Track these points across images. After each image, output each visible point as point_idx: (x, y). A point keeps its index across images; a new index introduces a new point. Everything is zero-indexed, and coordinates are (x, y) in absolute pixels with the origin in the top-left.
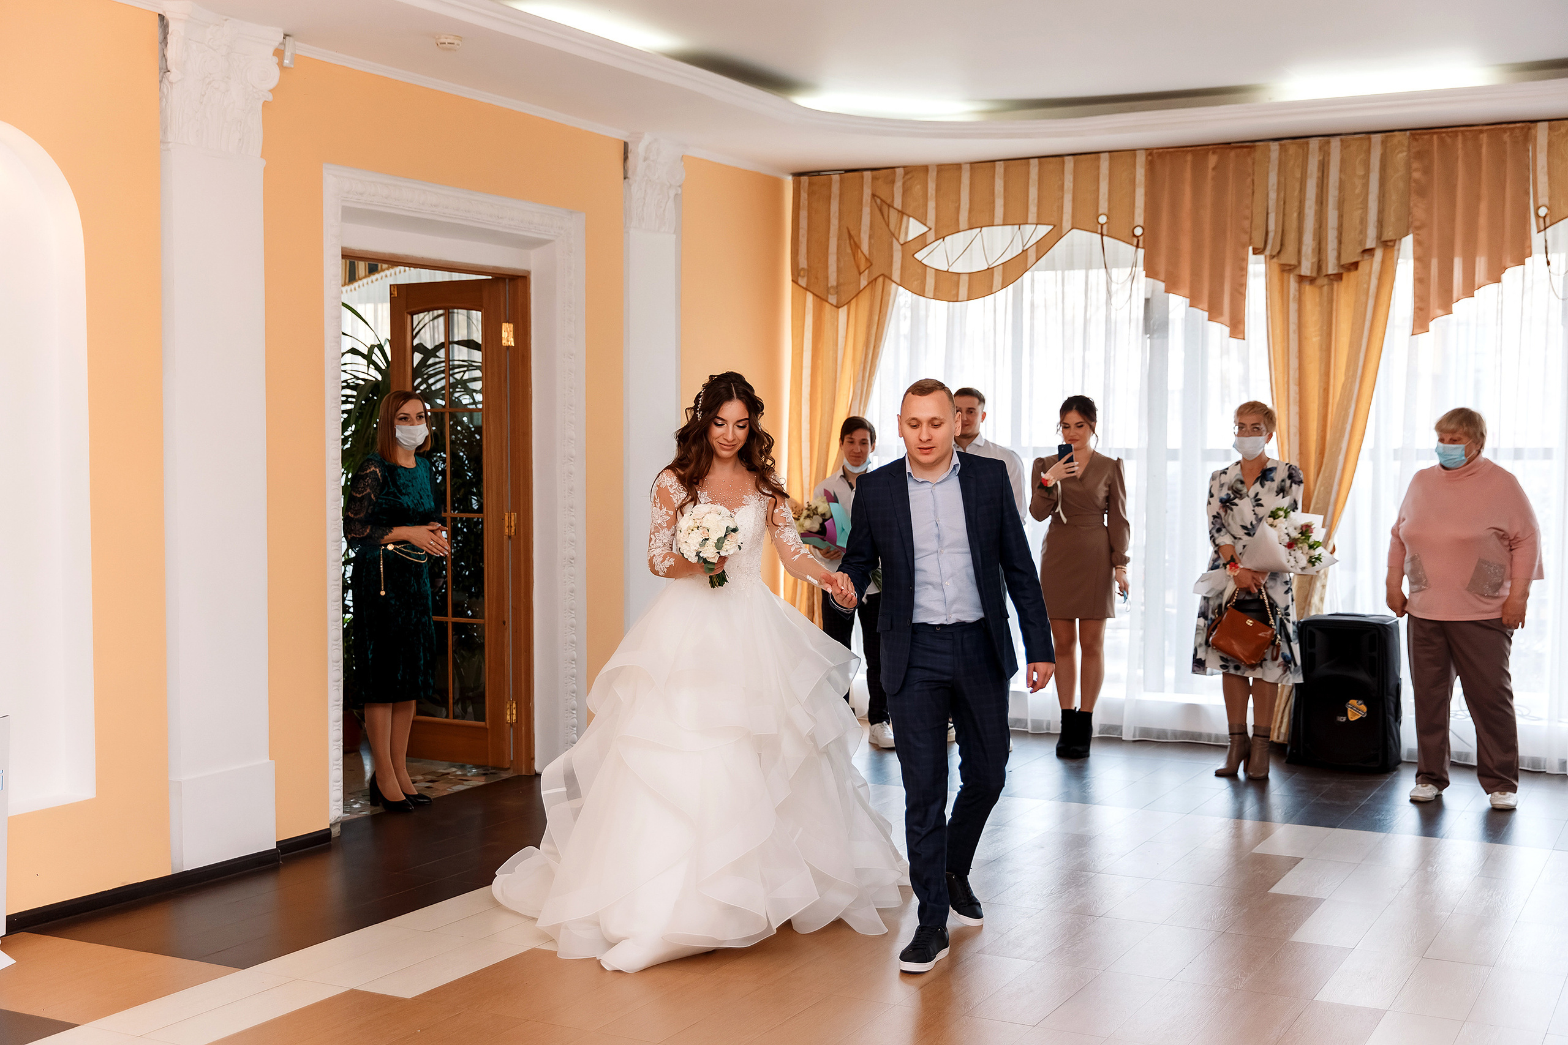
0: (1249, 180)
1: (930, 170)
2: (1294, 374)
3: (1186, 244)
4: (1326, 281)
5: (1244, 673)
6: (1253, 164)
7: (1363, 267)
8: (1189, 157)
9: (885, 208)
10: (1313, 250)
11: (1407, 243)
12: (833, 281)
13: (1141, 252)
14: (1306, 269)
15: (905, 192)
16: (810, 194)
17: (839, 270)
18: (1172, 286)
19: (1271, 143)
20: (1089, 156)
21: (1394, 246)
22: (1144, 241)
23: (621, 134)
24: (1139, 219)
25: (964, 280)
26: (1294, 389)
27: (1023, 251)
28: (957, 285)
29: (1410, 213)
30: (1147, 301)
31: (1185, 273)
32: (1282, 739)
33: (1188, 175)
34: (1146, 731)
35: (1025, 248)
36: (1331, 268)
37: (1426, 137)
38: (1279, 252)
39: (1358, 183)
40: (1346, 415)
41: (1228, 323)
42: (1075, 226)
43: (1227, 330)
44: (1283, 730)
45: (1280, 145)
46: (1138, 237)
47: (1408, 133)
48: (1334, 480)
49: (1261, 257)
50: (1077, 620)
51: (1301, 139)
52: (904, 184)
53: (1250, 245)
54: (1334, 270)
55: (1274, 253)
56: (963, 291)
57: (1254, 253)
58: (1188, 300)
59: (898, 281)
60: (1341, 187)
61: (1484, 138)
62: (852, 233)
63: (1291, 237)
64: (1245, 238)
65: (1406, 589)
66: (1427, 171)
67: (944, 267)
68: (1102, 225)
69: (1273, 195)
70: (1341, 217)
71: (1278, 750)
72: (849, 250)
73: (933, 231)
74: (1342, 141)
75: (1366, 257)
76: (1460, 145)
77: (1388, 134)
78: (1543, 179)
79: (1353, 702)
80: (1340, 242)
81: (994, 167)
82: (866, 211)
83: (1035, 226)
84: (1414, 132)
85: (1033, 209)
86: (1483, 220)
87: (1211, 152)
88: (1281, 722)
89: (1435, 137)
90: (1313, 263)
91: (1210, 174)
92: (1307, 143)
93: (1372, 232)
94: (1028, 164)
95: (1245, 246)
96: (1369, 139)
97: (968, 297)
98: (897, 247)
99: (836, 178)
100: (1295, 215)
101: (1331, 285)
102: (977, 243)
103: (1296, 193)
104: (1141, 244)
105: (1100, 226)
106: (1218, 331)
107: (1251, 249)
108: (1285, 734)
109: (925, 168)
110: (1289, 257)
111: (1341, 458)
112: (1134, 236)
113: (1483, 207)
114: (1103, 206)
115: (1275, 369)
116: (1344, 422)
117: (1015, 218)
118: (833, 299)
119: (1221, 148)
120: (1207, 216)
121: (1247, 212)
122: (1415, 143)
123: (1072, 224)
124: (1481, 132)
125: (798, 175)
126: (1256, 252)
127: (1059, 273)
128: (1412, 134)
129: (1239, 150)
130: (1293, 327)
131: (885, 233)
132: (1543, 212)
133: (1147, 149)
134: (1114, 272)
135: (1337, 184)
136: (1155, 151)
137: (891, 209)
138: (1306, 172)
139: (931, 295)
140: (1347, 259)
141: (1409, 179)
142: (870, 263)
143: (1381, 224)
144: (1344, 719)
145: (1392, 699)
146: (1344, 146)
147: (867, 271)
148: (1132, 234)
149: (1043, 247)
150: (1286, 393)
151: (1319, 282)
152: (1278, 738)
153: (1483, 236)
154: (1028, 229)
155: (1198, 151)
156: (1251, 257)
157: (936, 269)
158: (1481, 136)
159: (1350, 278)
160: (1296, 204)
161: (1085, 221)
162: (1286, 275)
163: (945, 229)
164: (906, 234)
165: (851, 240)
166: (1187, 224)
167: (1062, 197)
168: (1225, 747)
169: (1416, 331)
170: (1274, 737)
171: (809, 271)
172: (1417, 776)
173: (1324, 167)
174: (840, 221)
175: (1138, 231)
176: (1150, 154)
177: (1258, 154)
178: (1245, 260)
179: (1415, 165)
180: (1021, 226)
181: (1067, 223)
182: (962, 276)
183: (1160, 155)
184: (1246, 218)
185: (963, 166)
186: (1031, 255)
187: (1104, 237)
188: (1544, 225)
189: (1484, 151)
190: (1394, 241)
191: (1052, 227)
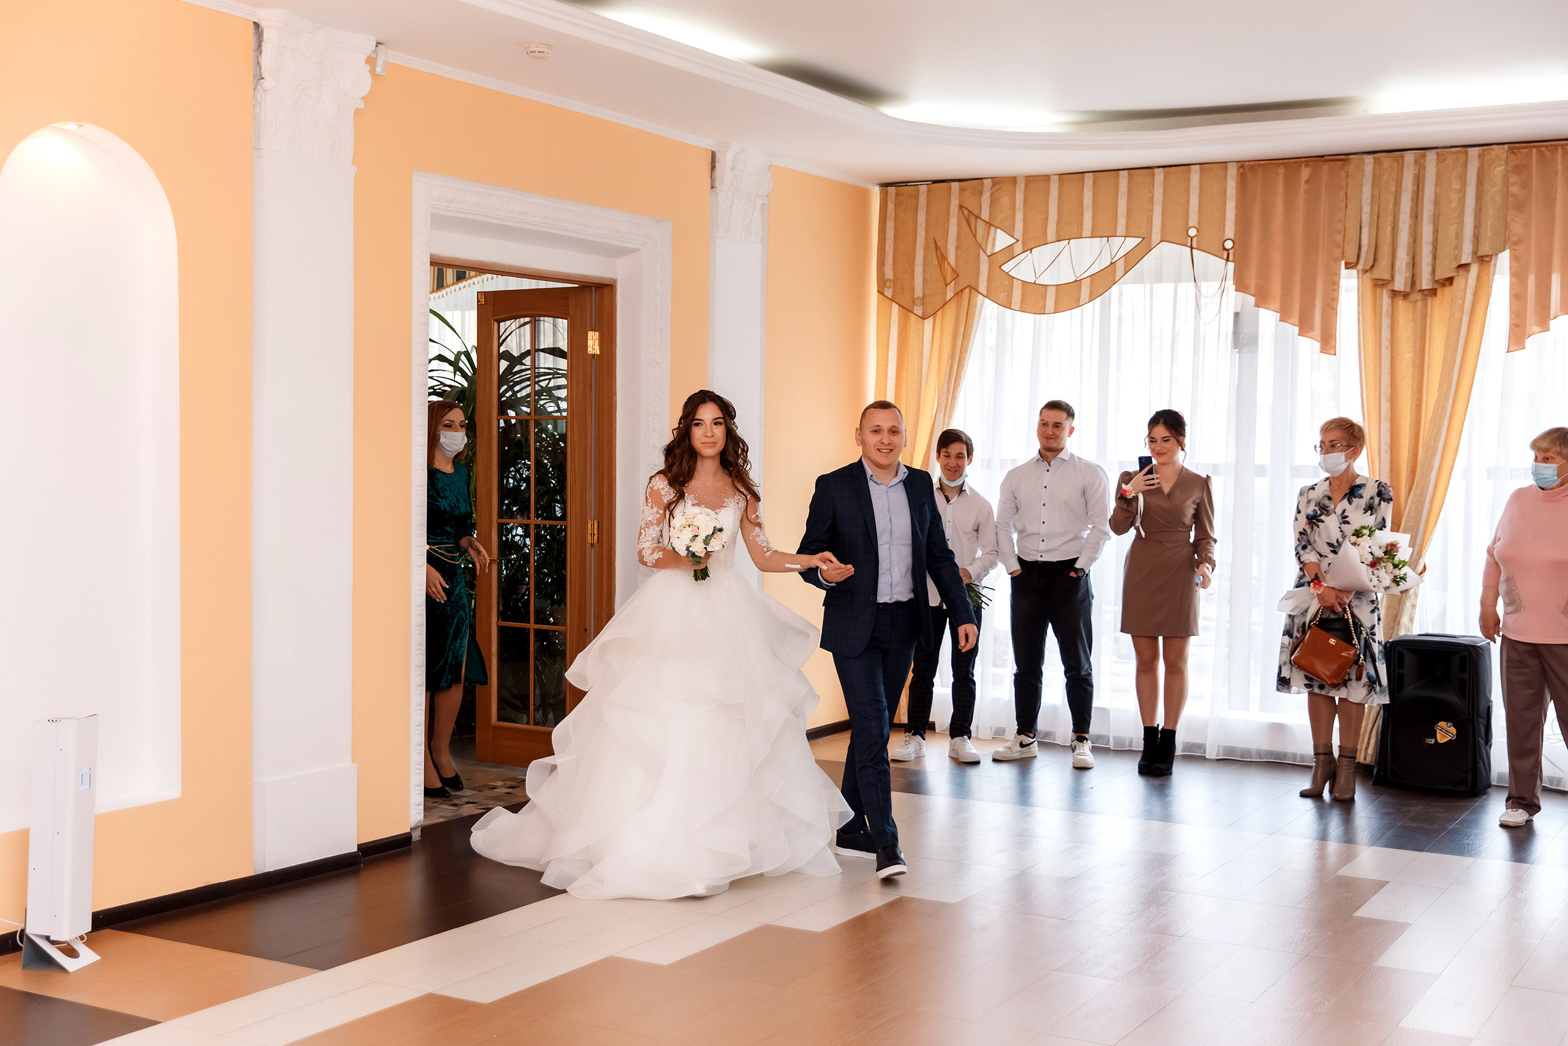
0: (1343, 193)
1: (1018, 182)
2: (1386, 390)
3: (1277, 258)
4: (1419, 296)
5: (1328, 693)
6: (1347, 177)
7: (1460, 281)
8: (1281, 170)
9: (972, 219)
10: (1407, 265)
11: (1504, 259)
12: (918, 293)
13: (1231, 265)
14: (1400, 284)
15: (993, 204)
16: (897, 204)
17: (925, 282)
18: (1262, 301)
19: (1365, 156)
20: (1179, 168)
21: (1490, 262)
22: (1234, 255)
23: (709, 144)
24: (1230, 232)
25: (1051, 294)
26: (1385, 405)
27: (1111, 263)
28: (1044, 297)
29: (1507, 228)
30: (1237, 315)
31: (1276, 287)
32: (1368, 760)
33: (1280, 188)
34: (1230, 750)
35: (1113, 261)
36: (1425, 283)
37: (1524, 150)
38: (1372, 267)
39: (1454, 197)
40: (1439, 433)
41: (1319, 338)
42: (1164, 239)
43: (1317, 345)
44: (1370, 751)
45: (1374, 158)
46: (1227, 250)
47: (1506, 146)
48: (1425, 499)
49: (1354, 272)
50: (1161, 638)
51: (1396, 152)
52: (992, 194)
53: (1342, 260)
54: (1428, 285)
55: (1367, 268)
56: (1050, 303)
57: (1347, 268)
58: (1278, 315)
59: (985, 293)
60: (1437, 202)
62: (939, 244)
63: (1385, 251)
64: (1338, 252)
65: (1500, 609)
66: (1525, 185)
67: (1031, 279)
68: (1192, 238)
69: (1366, 209)
70: (1436, 231)
71: (1364, 771)
72: (935, 262)
73: (1020, 242)
74: (1437, 154)
75: (1461, 272)
76: (1560, 159)
77: (1485, 147)
79: (1442, 724)
80: (1435, 257)
81: (1083, 179)
82: (953, 222)
83: (1124, 238)
84: (1512, 145)
85: (1122, 222)
87: (1304, 164)
88: (1368, 743)
89: (1534, 150)
90: (1406, 278)
91: (1303, 186)
92: (1403, 157)
93: (1467, 247)
94: (1118, 176)
95: (1337, 260)
96: (1466, 152)
97: (1055, 310)
98: (983, 258)
99: (923, 188)
100: (1389, 229)
101: (1425, 300)
102: (1065, 255)
103: (1391, 207)
104: (1231, 258)
105: (1189, 239)
106: (1309, 346)
107: (1343, 263)
108: (1372, 755)
109: (1013, 180)
110: (1382, 272)
111: (1433, 476)
112: (1225, 249)
114: (1193, 219)
115: (1367, 386)
116: (1437, 440)
117: (1104, 231)
118: (918, 310)
119: (1314, 161)
120: (1299, 229)
121: (1340, 226)
122: (1513, 157)
123: (1162, 237)
125: (885, 185)
126: (1348, 266)
127: (1148, 286)
128: (1510, 148)
129: (1332, 163)
130: (1385, 343)
131: (973, 244)
133: (1238, 162)
134: (1204, 286)
135: (1433, 198)
136: (1247, 163)
137: (978, 219)
138: (1401, 185)
139: (1018, 307)
140: (1441, 274)
141: (1506, 193)
142: (956, 275)
143: (1477, 238)
144: (1433, 741)
145: (1483, 721)
146: (1440, 159)
147: (953, 282)
148: (1222, 248)
149: (1132, 260)
150: (1378, 409)
151: (1413, 297)
152: (1365, 759)
154: (1117, 241)
155: (1292, 164)
156: (1344, 272)
157: (1023, 281)
159: (1445, 293)
160: (1390, 218)
161: (1175, 234)
162: (1378, 290)
163: (1032, 241)
164: (994, 245)
165: (938, 251)
166: (1278, 238)
167: (1152, 210)
168: (1310, 767)
169: (1512, 348)
170: (1361, 758)
171: (894, 282)
172: (1507, 800)
173: (1419, 181)
174: (927, 232)
175: (1229, 245)
176: (1242, 167)
177: (1351, 168)
178: (1337, 274)
179: (1513, 179)
180: (1110, 238)
181: (1156, 236)
182: (1049, 289)
183: (1252, 167)
184: (1339, 232)
185: (1052, 178)
186: (1120, 267)
187: (1194, 250)
190: (1491, 256)
191: (1141, 240)
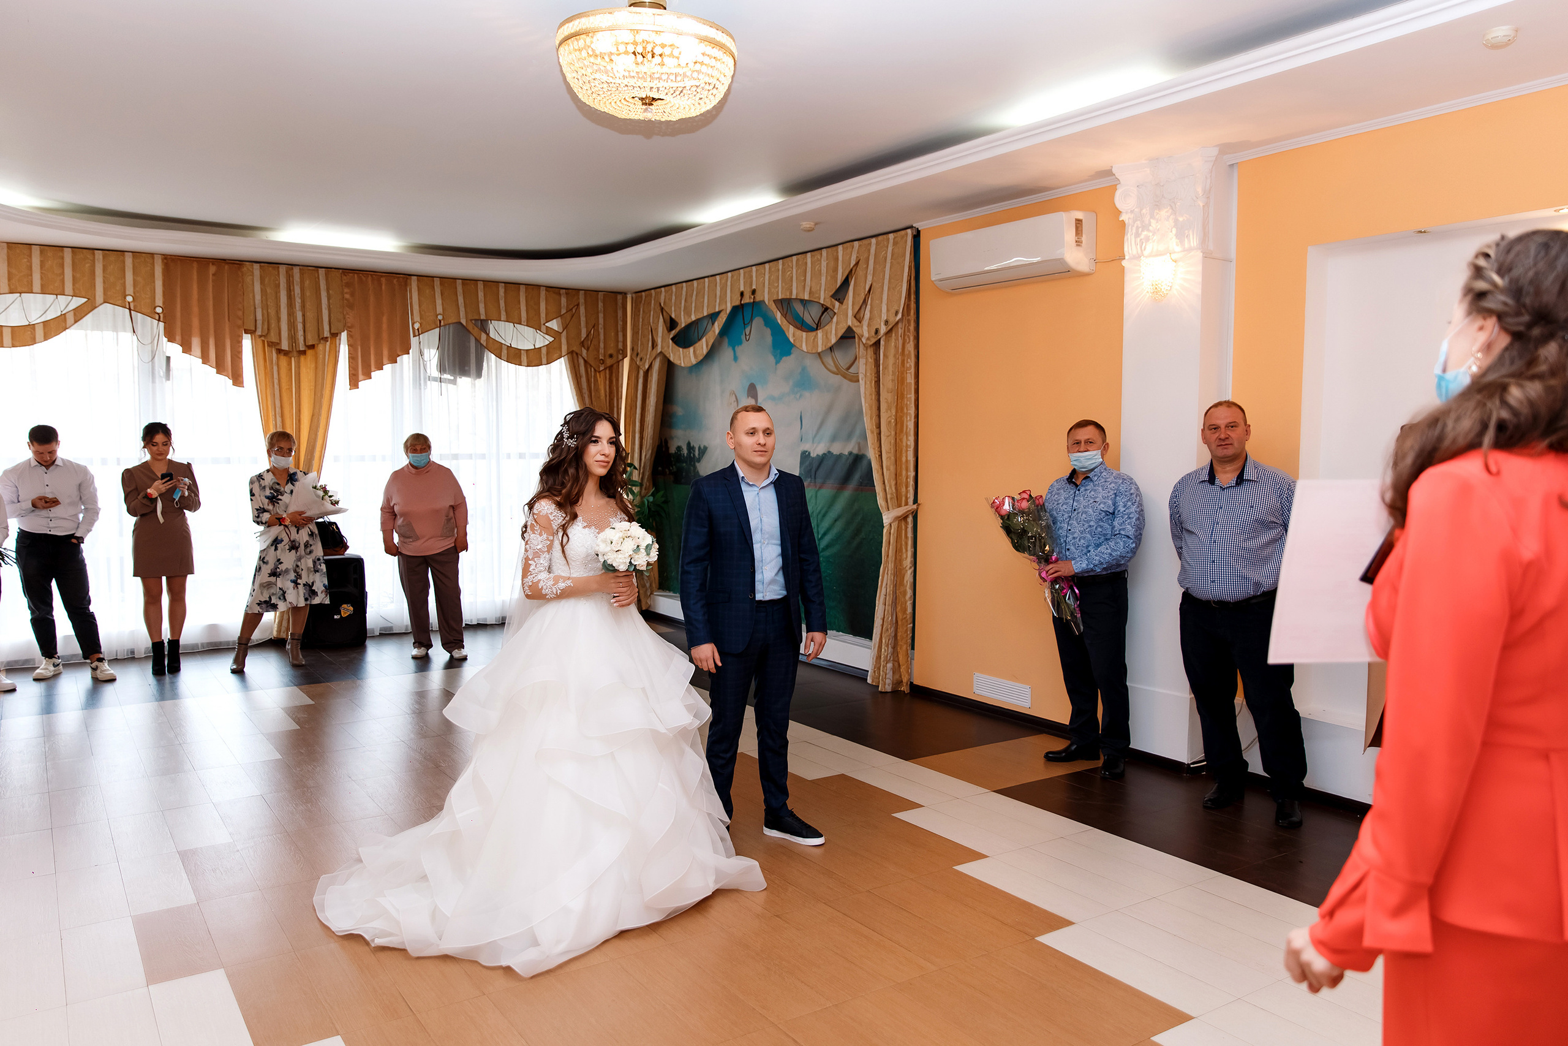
0: (240, 285)
2: (277, 410)
3: (195, 322)
4: (295, 354)
6: (242, 275)
7: (320, 347)
8: (195, 265)
10: (288, 334)
11: (344, 335)
13: (162, 325)
14: (285, 346)
18: (187, 349)
19: (255, 264)
20: (115, 252)
21: (338, 337)
22: (164, 317)
24: (159, 300)
25: (7, 333)
27: (62, 315)
29: (345, 318)
31: (197, 341)
33: (195, 277)
35: (63, 313)
36: (299, 347)
37: (350, 275)
38: (266, 334)
40: (315, 436)
41: (231, 376)
42: (107, 301)
43: (230, 381)
45: (260, 266)
46: (158, 314)
47: (341, 271)
49: (251, 337)
50: (164, 579)
51: (273, 264)
53: (243, 327)
54: (301, 348)
55: (263, 334)
56: (7, 340)
57: (245, 333)
58: (201, 360)
60: (303, 298)
61: (383, 280)
63: (273, 325)
64: (241, 323)
66: (352, 294)
68: (129, 303)
69: (257, 297)
70: (304, 315)
74: (300, 269)
75: (321, 342)
76: (370, 282)
77: (329, 270)
78: (416, 307)
79: (345, 606)
80: (304, 331)
81: (33, 249)
83: (71, 297)
84: (344, 270)
85: (68, 285)
86: (385, 326)
87: (211, 263)
89: (358, 276)
90: (287, 342)
91: (211, 278)
92: (278, 267)
93: (325, 328)
94: (63, 251)
95: (240, 328)
96: (317, 271)
97: (12, 345)
100: (274, 312)
101: (299, 357)
102: (17, 305)
104: (161, 320)
105: (127, 304)
106: (226, 381)
107: (243, 330)
110: (273, 338)
112: (154, 312)
113: (385, 319)
114: (130, 289)
115: (263, 407)
116: (315, 440)
117: (52, 289)
119: (219, 262)
120: (211, 305)
121: (240, 306)
122: (345, 277)
123: (104, 299)
124: (382, 276)
126: (247, 332)
129: (230, 265)
130: (276, 381)
132: (417, 326)
133: (163, 255)
135: (300, 296)
136: (169, 257)
138: (280, 285)
140: (309, 342)
141: (342, 298)
143: (329, 323)
144: (339, 618)
146: (302, 273)
149: (79, 314)
150: (273, 422)
151: (291, 354)
153: (385, 336)
154: (65, 299)
155: (202, 262)
156: (244, 335)
158: (382, 279)
159: (312, 354)
160: (274, 305)
161: (115, 297)
162: (267, 349)
166: (195, 309)
167: (94, 279)
169: (351, 387)
172: (414, 643)
173: (290, 284)
175: (159, 310)
176: (166, 259)
177: (245, 269)
178: (241, 339)
179: (346, 290)
180: (58, 296)
181: (99, 297)
182: (4, 329)
183: (173, 260)
184: (240, 310)
186: (70, 318)
187: (132, 312)
188: (417, 333)
189: (383, 287)
190: (337, 334)
191: (86, 300)
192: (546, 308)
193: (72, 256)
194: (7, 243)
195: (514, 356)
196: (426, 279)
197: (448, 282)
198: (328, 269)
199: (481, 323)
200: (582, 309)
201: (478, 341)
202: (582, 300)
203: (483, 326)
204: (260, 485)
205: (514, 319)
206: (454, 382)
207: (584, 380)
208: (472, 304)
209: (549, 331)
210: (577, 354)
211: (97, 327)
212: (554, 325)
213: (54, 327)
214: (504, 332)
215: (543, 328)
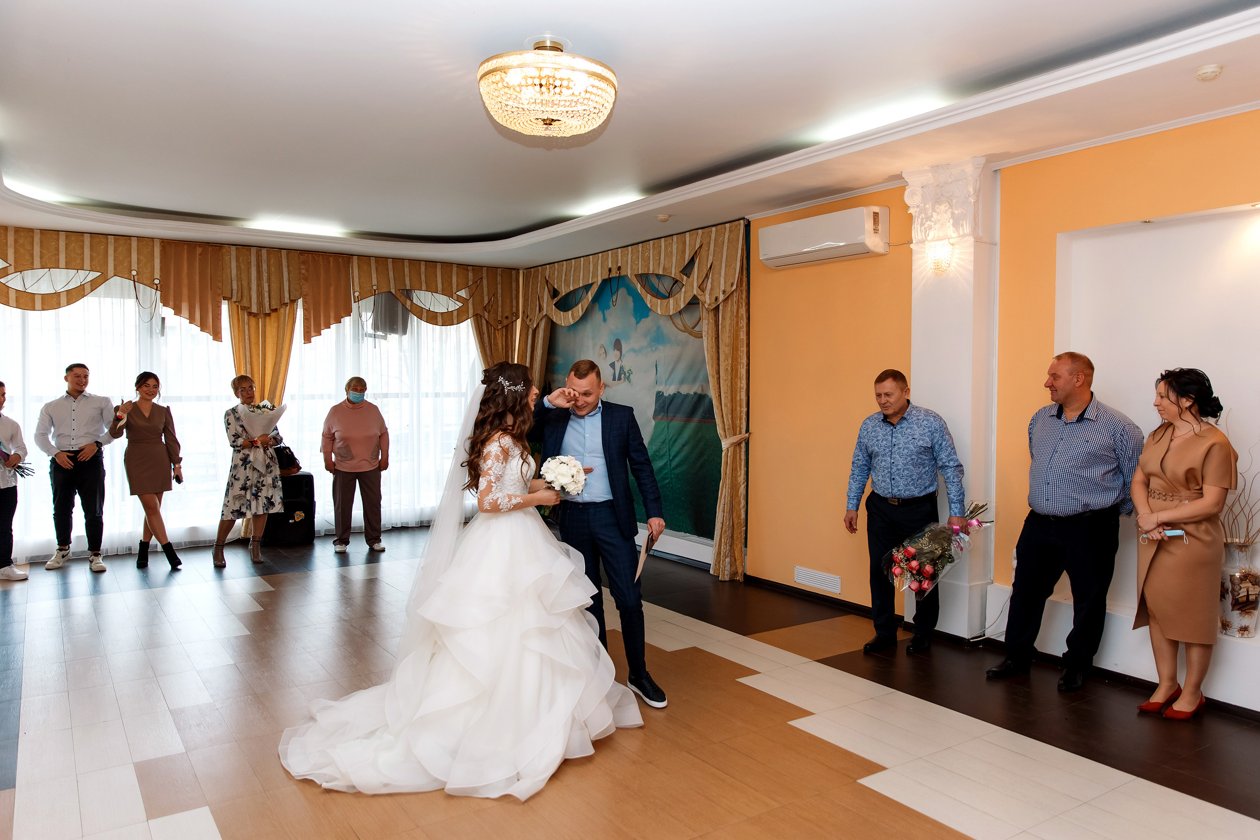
0: (220, 263)
1: (8, 230)
2: (248, 359)
3: (185, 291)
4: (262, 316)
6: (222, 255)
7: (282, 310)
8: (186, 247)
10: (257, 301)
11: (300, 301)
13: (159, 293)
14: (254, 309)
18: (178, 312)
19: (231, 246)
20: (124, 237)
21: (295, 303)
22: (161, 287)
24: (157, 274)
25: (38, 299)
26: (248, 367)
27: (81, 285)
28: (33, 300)
29: (301, 288)
30: (162, 319)
31: (186, 306)
33: (185, 256)
35: (82, 283)
36: (265, 310)
37: (307, 255)
38: (240, 300)
40: (277, 380)
41: (212, 333)
42: (116, 275)
43: (211, 337)
45: (236, 248)
46: (156, 284)
47: (299, 252)
49: (228, 303)
53: (221, 295)
54: (267, 311)
55: (238, 300)
56: (38, 305)
57: (224, 299)
58: (189, 320)
60: (269, 272)
61: (331, 259)
63: (246, 293)
64: (220, 292)
66: (307, 270)
67: (21, 288)
68: (134, 276)
69: (233, 272)
70: (269, 286)
73: (13, 267)
74: (267, 250)
75: (283, 306)
76: (321, 261)
78: (356, 280)
79: (298, 512)
80: (270, 298)
81: (58, 234)
83: (89, 272)
84: (301, 251)
85: (87, 262)
86: (332, 294)
89: (312, 256)
90: (256, 307)
91: (198, 257)
92: (250, 249)
93: (287, 295)
94: (83, 236)
95: (219, 295)
96: (281, 252)
97: (42, 309)
100: (247, 283)
102: (46, 277)
103: (245, 272)
104: (158, 289)
105: (132, 277)
106: (207, 337)
107: (222, 298)
110: (245, 303)
112: (153, 283)
113: (332, 289)
114: (134, 266)
115: (237, 357)
116: (276, 383)
117: (73, 264)
119: (204, 245)
121: (220, 279)
122: (302, 257)
123: (114, 274)
124: (330, 256)
129: (213, 247)
130: (247, 337)
132: (357, 294)
133: (161, 239)
134: (143, 301)
135: (266, 271)
136: (165, 240)
138: (251, 263)
139: (14, 305)
140: (273, 307)
141: (299, 272)
143: (289, 292)
144: (293, 521)
146: (268, 254)
148: (151, 283)
149: (95, 285)
151: (258, 316)
153: (332, 302)
154: (84, 273)
155: (191, 245)
156: (223, 301)
157: (16, 290)
159: (275, 316)
160: (247, 278)
161: (123, 271)
162: (240, 312)
163: (22, 266)
166: (185, 281)
167: (106, 258)
169: (305, 342)
173: (259, 262)
175: (157, 282)
176: (163, 242)
177: (224, 251)
178: (220, 304)
179: (302, 267)
180: (79, 271)
181: (111, 272)
182: (36, 296)
183: (169, 243)
184: (220, 282)
185: (35, 231)
186: (88, 288)
187: (136, 283)
188: (358, 300)
189: (331, 264)
190: (295, 300)
191: (99, 274)
192: (457, 281)
193: (91, 240)
194: (41, 230)
195: (432, 318)
196: (364, 258)
197: (381, 260)
198: (289, 250)
199: (407, 291)
200: (485, 282)
201: (404, 306)
202: (485, 275)
203: (408, 294)
204: (235, 417)
205: (431, 289)
206: (385, 338)
207: (486, 336)
208: (399, 278)
209: (459, 298)
210: (481, 316)
211: (108, 295)
212: (463, 293)
213: (74, 295)
214: (424, 299)
215: (455, 297)
